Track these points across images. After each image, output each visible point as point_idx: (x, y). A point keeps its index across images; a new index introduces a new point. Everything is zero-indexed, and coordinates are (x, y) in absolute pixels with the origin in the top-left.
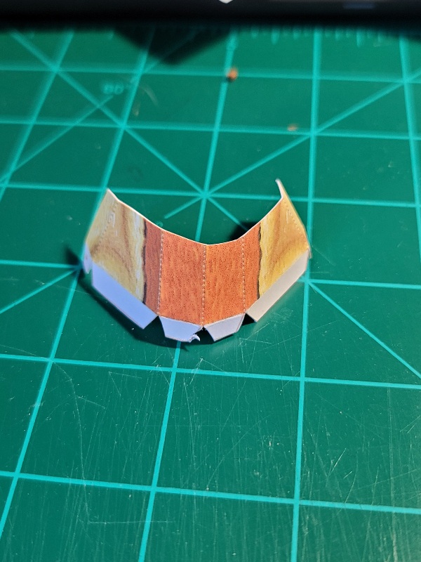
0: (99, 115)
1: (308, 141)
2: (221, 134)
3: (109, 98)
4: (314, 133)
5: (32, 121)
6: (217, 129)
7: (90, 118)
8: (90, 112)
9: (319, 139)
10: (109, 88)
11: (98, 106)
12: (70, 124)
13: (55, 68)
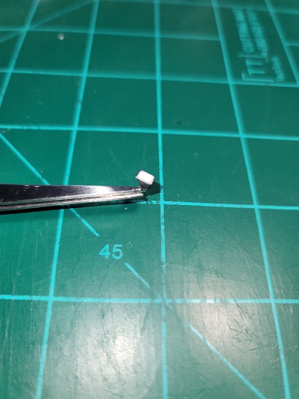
4: (26, 29)
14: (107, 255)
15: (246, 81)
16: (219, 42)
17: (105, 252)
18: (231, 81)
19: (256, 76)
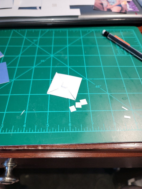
0: (33, 45)
2: (54, 47)
3: (35, 42)
4: (68, 46)
5: (23, 46)
6: (53, 46)
7: (32, 45)
9: (69, 47)
10: (34, 40)
11: (33, 43)
12: (29, 46)
13: (25, 37)
14: (97, 87)
15: (118, 55)
16: (111, 47)
17: (96, 87)
18: (115, 56)
19: (120, 54)
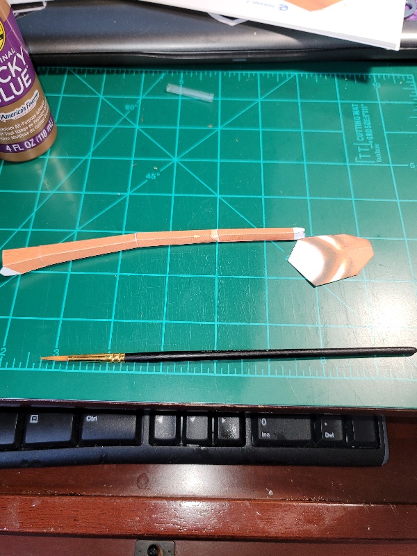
0: (125, 122)
1: (217, 132)
3: (128, 113)
4: (219, 128)
5: (96, 126)
6: (178, 128)
8: (121, 120)
11: (124, 117)
12: (114, 127)
13: (101, 96)
15: (359, 163)
18: (348, 163)
19: (364, 159)
